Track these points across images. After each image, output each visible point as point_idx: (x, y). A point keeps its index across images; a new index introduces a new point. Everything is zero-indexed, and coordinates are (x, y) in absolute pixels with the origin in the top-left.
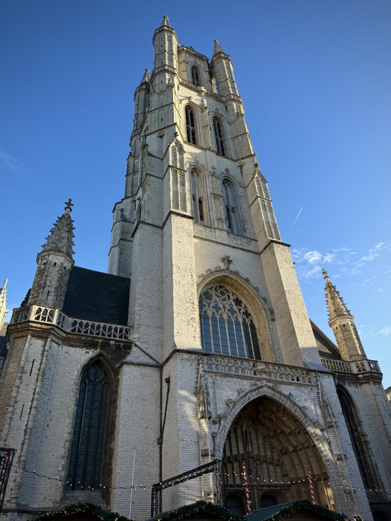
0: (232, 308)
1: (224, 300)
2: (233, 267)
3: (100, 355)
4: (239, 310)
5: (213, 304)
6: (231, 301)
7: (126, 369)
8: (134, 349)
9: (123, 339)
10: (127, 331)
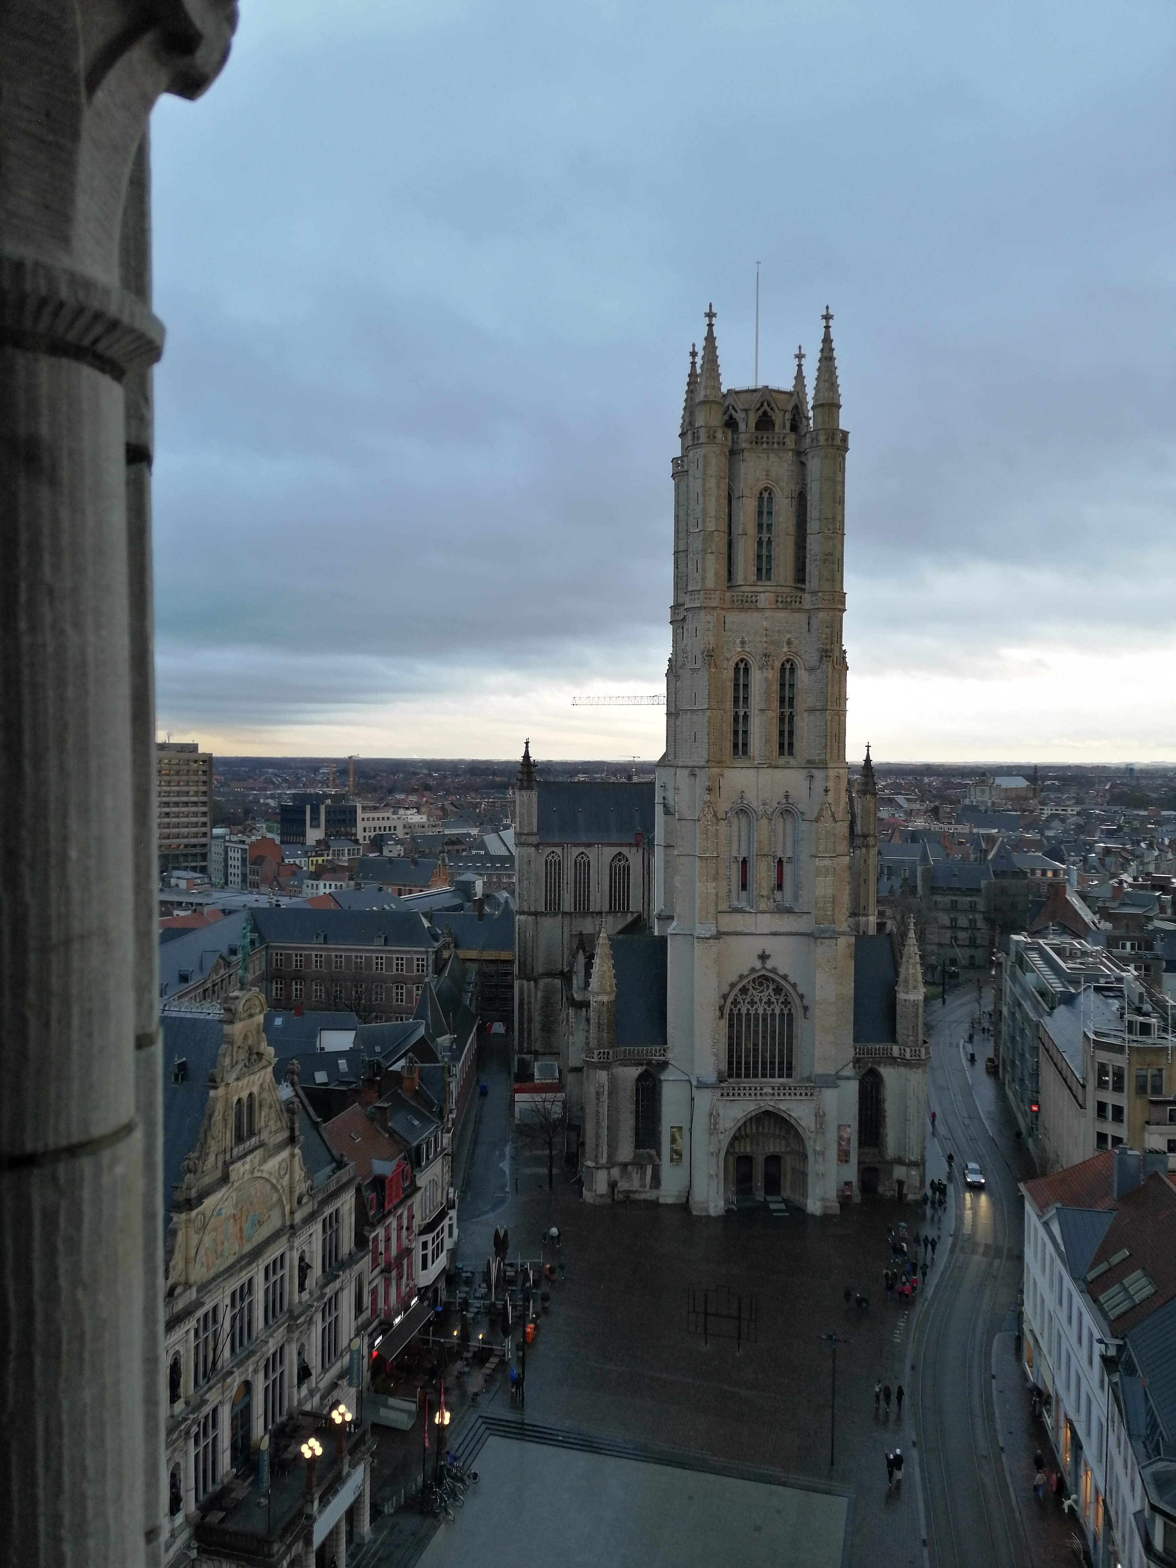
0: (769, 999)
1: (762, 991)
2: (769, 964)
3: (646, 1070)
4: (777, 1000)
5: (748, 1000)
6: (770, 990)
7: (664, 1084)
8: (670, 1066)
9: (662, 1058)
10: (665, 1050)
